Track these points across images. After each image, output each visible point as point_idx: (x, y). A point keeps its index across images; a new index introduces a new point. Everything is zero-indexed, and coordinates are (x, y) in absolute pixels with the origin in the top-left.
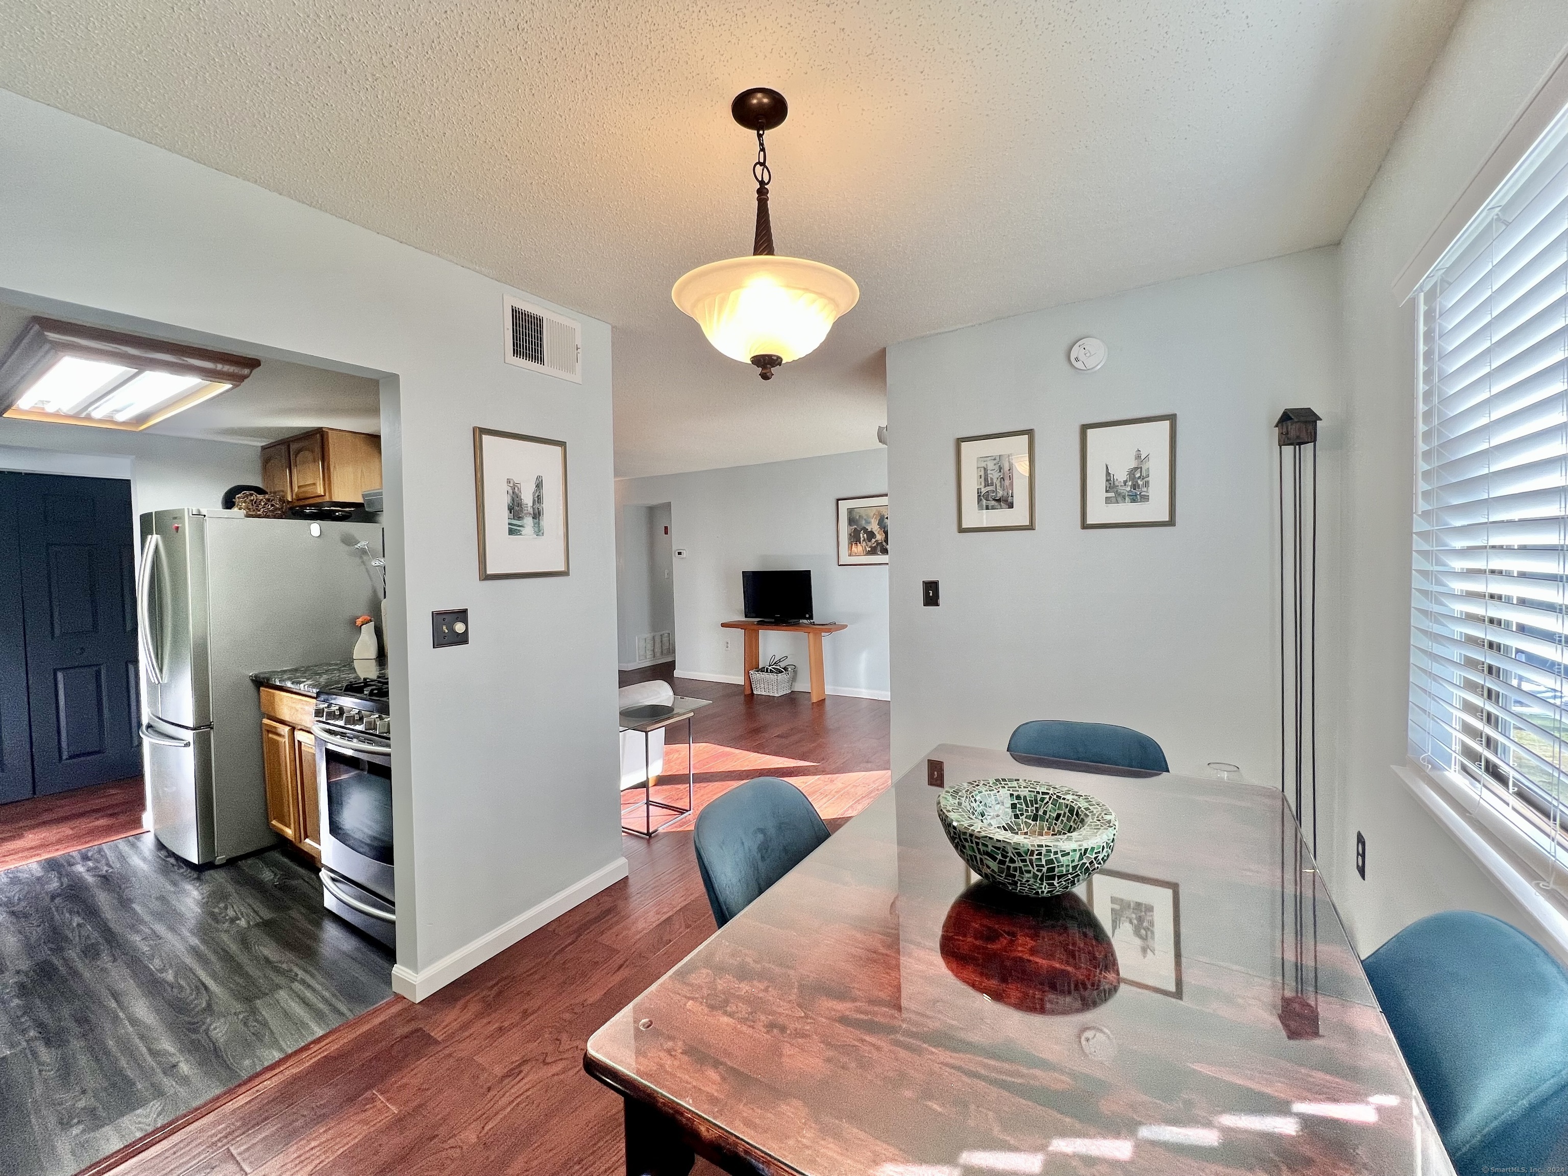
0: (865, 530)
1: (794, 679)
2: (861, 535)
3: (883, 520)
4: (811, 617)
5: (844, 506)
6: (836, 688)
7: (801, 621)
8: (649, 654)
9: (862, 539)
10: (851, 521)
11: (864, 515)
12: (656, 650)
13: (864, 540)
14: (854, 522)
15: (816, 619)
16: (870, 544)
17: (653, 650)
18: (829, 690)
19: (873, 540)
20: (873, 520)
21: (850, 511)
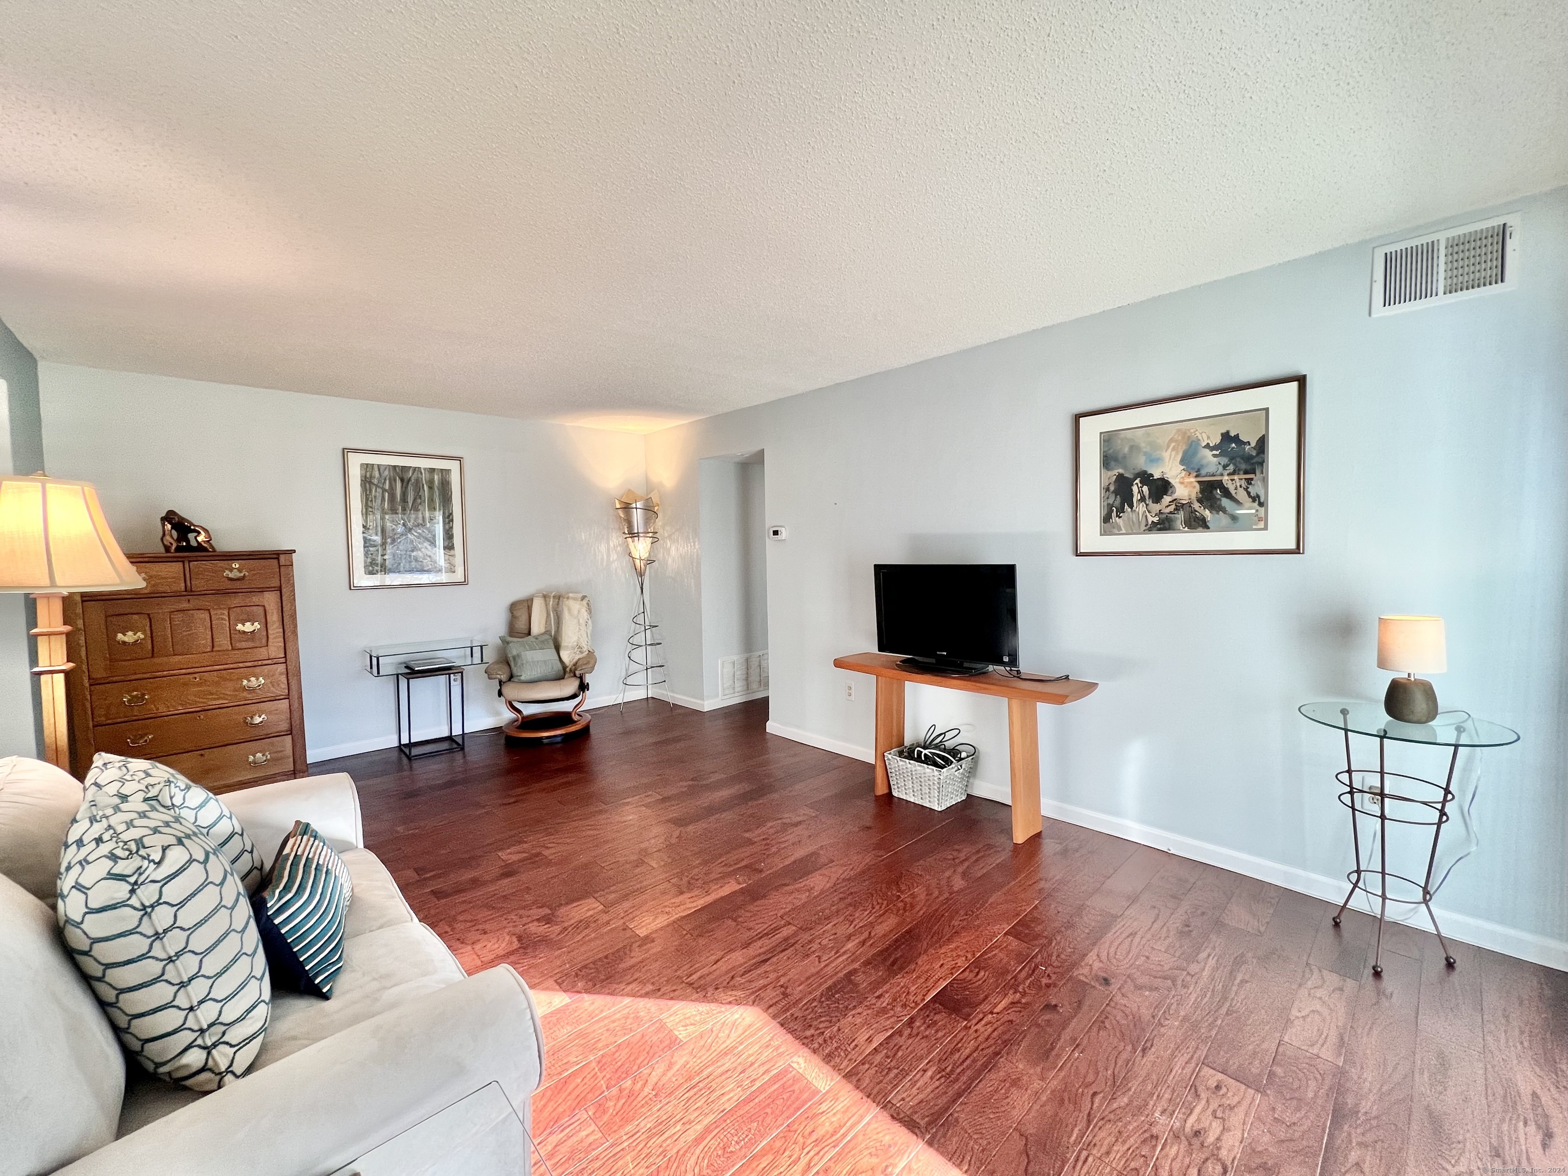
0: (1146, 478)
1: (972, 772)
2: (1135, 489)
3: (1195, 453)
4: (1014, 661)
5: (1091, 429)
6: (1065, 806)
7: (991, 668)
8: (739, 685)
9: (1136, 497)
10: (1107, 461)
11: (1143, 445)
12: (751, 679)
13: (1143, 499)
14: (1116, 460)
15: (1026, 664)
16: (1156, 508)
17: (747, 679)
18: (1049, 807)
19: (1167, 499)
20: (1166, 455)
21: (1107, 439)
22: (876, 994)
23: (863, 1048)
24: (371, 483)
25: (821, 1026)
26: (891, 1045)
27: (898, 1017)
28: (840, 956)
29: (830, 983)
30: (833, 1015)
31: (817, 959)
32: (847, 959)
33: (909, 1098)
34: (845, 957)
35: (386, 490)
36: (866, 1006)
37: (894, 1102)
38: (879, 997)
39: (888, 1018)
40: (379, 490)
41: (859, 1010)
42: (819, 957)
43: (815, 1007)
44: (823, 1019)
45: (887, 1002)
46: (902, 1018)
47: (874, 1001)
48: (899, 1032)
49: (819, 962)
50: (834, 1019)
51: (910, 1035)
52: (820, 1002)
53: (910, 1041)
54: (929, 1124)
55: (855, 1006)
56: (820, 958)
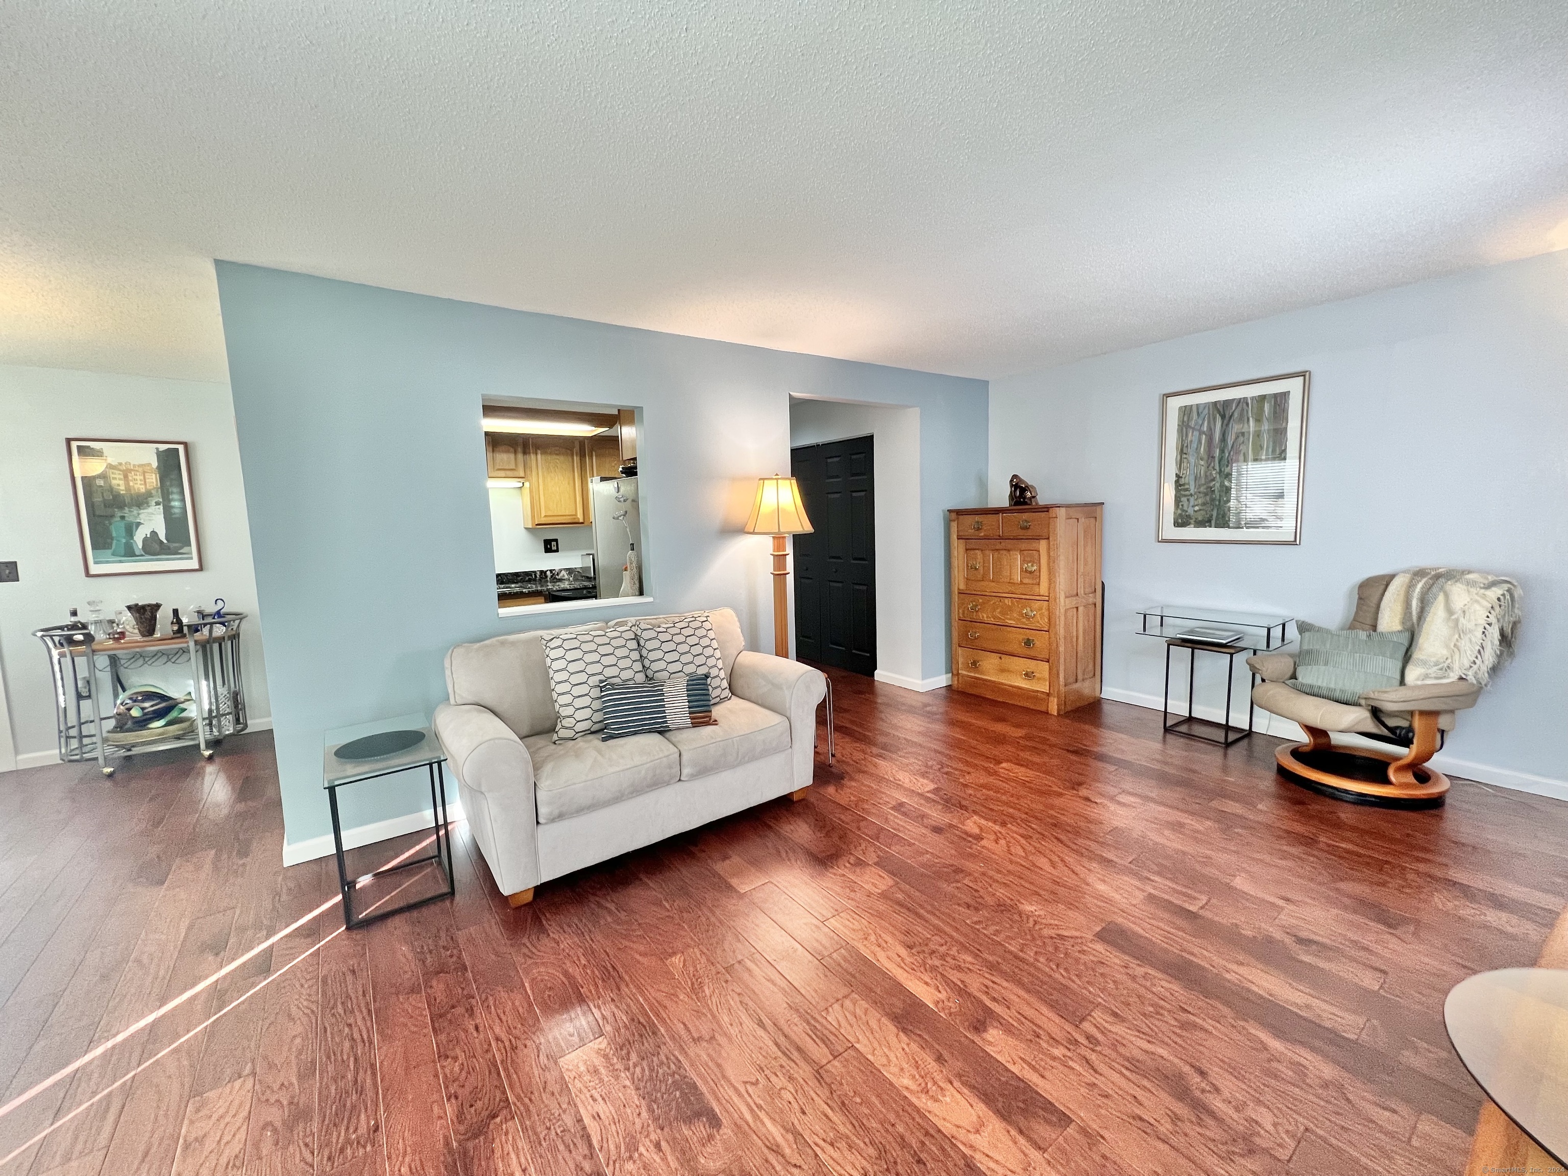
22: (663, 1144)
23: (589, 1108)
24: (1188, 426)
25: (638, 1070)
26: (578, 1141)
27: (614, 1162)
28: (752, 1110)
29: (704, 1089)
30: (648, 1084)
31: (754, 1080)
32: (742, 1118)
33: (504, 1140)
34: (748, 1117)
35: (1204, 433)
36: (648, 1125)
37: (510, 1123)
38: (658, 1146)
39: (618, 1147)
40: (1196, 433)
41: (645, 1114)
42: (756, 1083)
43: (669, 1068)
44: (647, 1072)
45: (645, 1153)
46: (611, 1167)
47: (653, 1137)
48: (591, 1156)
49: (745, 1083)
50: (642, 1085)
51: (582, 1169)
52: (674, 1073)
53: (572, 1166)
54: (465, 1153)
55: (653, 1111)
56: (752, 1084)
